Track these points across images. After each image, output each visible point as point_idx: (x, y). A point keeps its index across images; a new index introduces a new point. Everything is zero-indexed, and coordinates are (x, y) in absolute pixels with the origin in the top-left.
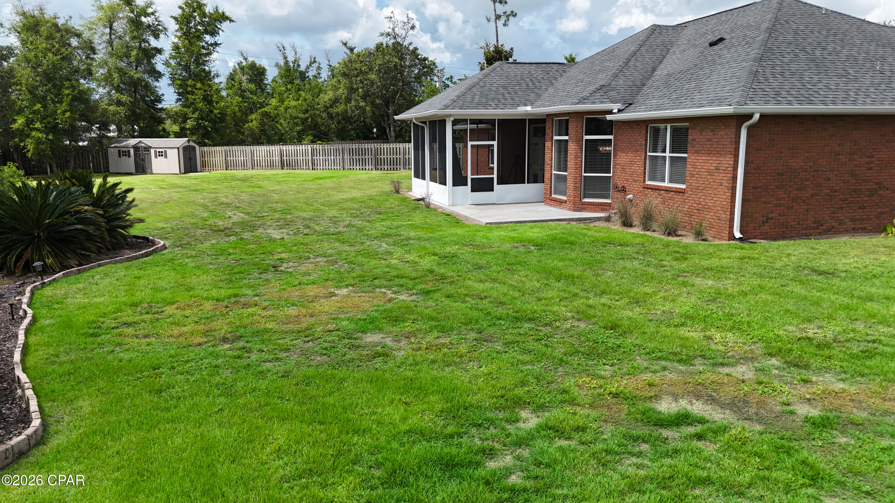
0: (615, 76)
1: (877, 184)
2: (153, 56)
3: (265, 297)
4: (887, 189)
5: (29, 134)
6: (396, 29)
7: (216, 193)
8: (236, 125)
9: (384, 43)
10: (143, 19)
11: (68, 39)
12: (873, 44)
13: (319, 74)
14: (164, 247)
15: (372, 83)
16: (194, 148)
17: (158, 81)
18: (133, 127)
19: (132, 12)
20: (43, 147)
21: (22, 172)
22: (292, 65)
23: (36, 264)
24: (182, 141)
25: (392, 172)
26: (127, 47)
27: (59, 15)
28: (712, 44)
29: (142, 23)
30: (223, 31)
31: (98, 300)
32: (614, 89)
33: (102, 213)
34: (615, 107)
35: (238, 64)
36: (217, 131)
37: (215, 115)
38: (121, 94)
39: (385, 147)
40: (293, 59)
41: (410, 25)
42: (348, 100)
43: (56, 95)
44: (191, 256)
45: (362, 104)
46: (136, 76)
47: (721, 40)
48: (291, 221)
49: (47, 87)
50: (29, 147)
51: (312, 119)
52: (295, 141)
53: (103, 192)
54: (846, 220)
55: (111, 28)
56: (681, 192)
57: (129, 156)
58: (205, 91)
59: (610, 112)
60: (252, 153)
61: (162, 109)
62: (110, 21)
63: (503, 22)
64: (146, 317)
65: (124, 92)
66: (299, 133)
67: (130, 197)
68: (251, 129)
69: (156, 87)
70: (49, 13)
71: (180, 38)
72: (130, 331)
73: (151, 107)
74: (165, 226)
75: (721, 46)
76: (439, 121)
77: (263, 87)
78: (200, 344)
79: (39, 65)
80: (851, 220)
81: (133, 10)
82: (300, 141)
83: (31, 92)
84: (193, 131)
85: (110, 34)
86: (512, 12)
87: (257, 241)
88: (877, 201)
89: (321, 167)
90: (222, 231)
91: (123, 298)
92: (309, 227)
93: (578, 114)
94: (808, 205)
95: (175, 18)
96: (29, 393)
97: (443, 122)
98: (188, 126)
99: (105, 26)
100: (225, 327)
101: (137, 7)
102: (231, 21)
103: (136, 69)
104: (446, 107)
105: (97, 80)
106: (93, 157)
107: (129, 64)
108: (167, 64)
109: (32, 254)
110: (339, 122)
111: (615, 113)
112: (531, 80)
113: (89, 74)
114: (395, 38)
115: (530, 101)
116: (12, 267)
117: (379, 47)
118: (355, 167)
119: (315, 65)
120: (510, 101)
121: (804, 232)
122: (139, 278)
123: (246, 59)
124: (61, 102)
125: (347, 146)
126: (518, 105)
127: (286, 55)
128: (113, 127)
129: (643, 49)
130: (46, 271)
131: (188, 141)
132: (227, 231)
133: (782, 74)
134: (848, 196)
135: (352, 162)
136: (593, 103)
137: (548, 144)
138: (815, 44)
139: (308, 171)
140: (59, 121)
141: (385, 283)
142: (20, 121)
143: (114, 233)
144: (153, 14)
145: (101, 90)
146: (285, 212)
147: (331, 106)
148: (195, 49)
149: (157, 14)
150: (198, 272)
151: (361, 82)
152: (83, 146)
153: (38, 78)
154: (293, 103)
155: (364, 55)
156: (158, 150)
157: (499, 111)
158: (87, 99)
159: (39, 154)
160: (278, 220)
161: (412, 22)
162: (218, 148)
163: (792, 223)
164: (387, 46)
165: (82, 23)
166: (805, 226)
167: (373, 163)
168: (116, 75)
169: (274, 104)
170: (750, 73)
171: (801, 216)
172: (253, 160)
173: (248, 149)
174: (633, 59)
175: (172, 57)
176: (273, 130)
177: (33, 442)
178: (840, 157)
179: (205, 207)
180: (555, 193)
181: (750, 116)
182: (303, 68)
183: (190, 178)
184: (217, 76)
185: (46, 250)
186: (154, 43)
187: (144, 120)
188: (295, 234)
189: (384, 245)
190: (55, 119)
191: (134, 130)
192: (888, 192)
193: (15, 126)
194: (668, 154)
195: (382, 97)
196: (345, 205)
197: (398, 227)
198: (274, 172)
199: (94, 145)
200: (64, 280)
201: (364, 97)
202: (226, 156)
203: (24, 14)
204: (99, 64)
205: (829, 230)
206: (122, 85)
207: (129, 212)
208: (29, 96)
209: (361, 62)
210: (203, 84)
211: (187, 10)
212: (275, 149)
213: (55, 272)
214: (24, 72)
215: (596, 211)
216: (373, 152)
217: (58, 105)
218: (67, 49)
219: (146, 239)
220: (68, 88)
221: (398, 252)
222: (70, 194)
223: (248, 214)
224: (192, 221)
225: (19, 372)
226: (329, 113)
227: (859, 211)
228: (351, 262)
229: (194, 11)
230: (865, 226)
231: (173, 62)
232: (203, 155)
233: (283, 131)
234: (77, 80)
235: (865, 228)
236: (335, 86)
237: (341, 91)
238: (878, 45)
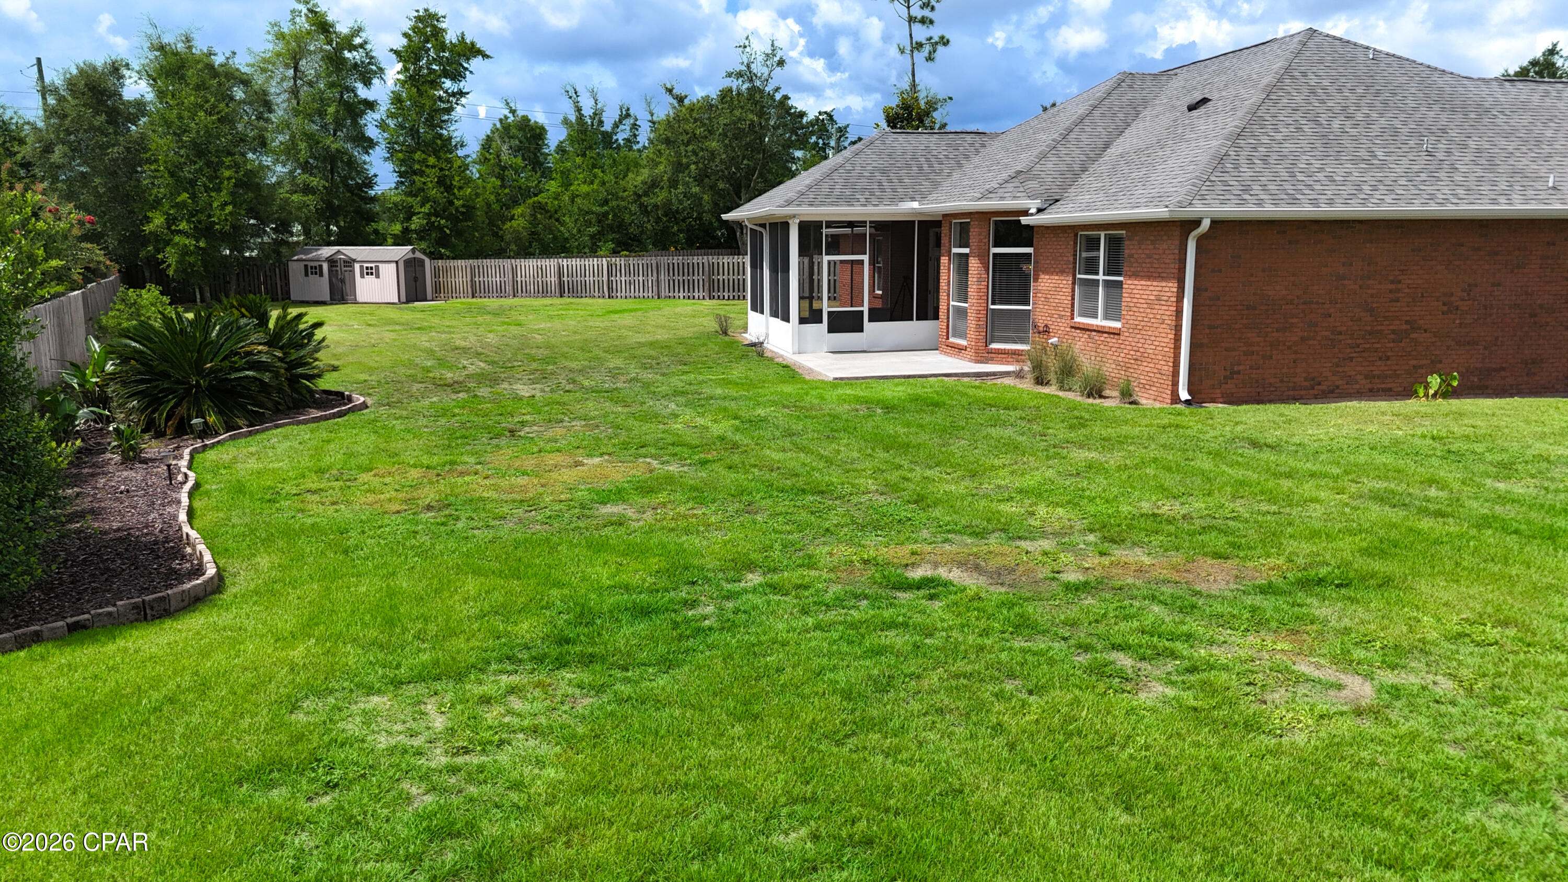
0: (1043, 156)
1: (1407, 322)
2: (363, 113)
3: (490, 466)
4: (1426, 331)
5: (171, 240)
6: (753, 66)
7: (450, 333)
8: (492, 224)
9: (734, 88)
10: (347, 54)
11: (230, 89)
12: (1436, 108)
13: (635, 136)
14: (364, 406)
15: (713, 155)
16: (422, 261)
17: (368, 153)
18: (328, 227)
19: (329, 43)
20: (192, 259)
21: (167, 300)
22: (589, 121)
23: (194, 421)
24: (403, 251)
25: (736, 302)
26: (322, 100)
27: (216, 49)
28: (1191, 108)
29: (345, 60)
30: (471, 72)
31: (276, 465)
32: (1036, 177)
33: (280, 355)
34: (1033, 207)
35: (501, 120)
36: (459, 234)
37: (457, 209)
38: (311, 175)
39: (725, 261)
40: (591, 112)
41: (776, 59)
42: (674, 183)
43: (211, 179)
44: (401, 417)
45: (696, 190)
46: (334, 146)
47: (1205, 101)
48: (552, 374)
49: (197, 166)
50: (170, 261)
51: (615, 215)
52: (587, 250)
53: (282, 327)
54: (1359, 377)
55: (296, 69)
56: (1115, 333)
57: (321, 275)
58: (441, 169)
59: (1025, 213)
60: (514, 271)
61: (374, 199)
62: (295, 58)
63: (926, 54)
64: (337, 484)
65: (315, 171)
66: (592, 237)
67: (319, 334)
68: (516, 231)
69: (365, 163)
70: (200, 46)
71: (403, 83)
72: (316, 498)
73: (357, 195)
74: (368, 378)
75: (1202, 110)
76: (782, 223)
77: (541, 159)
78: (398, 512)
79: (185, 131)
80: (1366, 377)
81: (332, 41)
82: (593, 252)
83: (172, 174)
84: (422, 234)
85: (295, 78)
86: (942, 38)
87: (496, 400)
88: (1409, 349)
89: (623, 294)
90: (448, 385)
91: (306, 462)
92: (574, 382)
93: (983, 216)
94: (1296, 352)
95: (396, 52)
96: (201, 547)
97: (785, 226)
98: (413, 227)
99: (287, 66)
100: (432, 496)
101: (338, 35)
102: (485, 56)
103: (335, 134)
104: (789, 203)
105: (274, 152)
106: (266, 276)
107: (324, 127)
108: (382, 126)
109: (189, 409)
110: (658, 220)
111: (1032, 215)
112: (928, 160)
113: (262, 144)
114: (751, 80)
115: (921, 193)
116: (163, 425)
117: (726, 94)
118: (676, 294)
119: (628, 122)
120: (889, 193)
121: (1291, 393)
122: (329, 441)
123: (513, 112)
124: (218, 190)
125: (665, 260)
126: (902, 200)
127: (580, 104)
128: (297, 228)
129: (1097, 113)
130: (206, 432)
131: (413, 251)
132: (456, 386)
133: (1264, 160)
134: (1361, 341)
135: (672, 286)
136: (1002, 198)
137: (944, 260)
138: (1337, 109)
139: (601, 301)
140: (215, 219)
141: (653, 451)
142: (158, 221)
143: (297, 386)
144: (362, 46)
145: (279, 168)
146: (546, 361)
147: (646, 194)
148: (428, 103)
149: (368, 47)
150: (409, 436)
151: (695, 153)
152: (251, 258)
153: (182, 152)
154: (585, 188)
155: (700, 108)
156: (365, 265)
157: (870, 209)
158: (258, 184)
159: (184, 271)
160: (533, 372)
161: (779, 54)
162: (460, 263)
163: (1272, 380)
164: (739, 94)
165: (250, 60)
166: (1291, 385)
167: (706, 287)
168: (303, 145)
169: (553, 190)
170: (1214, 157)
171: (1285, 370)
172: (515, 282)
173: (507, 263)
174: (1077, 129)
175: (391, 115)
176: (551, 232)
177: (208, 589)
178: (1346, 282)
179: (430, 352)
180: (954, 336)
181: (1197, 223)
182: (607, 127)
183: (414, 310)
184: (462, 146)
185: (207, 404)
186: (363, 92)
187: (345, 217)
188: (552, 391)
189: (673, 406)
190: (210, 216)
191: (329, 233)
192: (1428, 335)
193: (147, 228)
194: (1101, 277)
195: (730, 179)
196: (638, 352)
197: (700, 383)
198: (548, 301)
199: (268, 257)
200: (231, 443)
201: (699, 179)
202: (473, 276)
203: (162, 48)
204: (278, 127)
205: (1332, 392)
206: (311, 161)
207: (317, 355)
208: (170, 181)
209: (696, 120)
210: (439, 158)
211: (416, 39)
212: (550, 264)
213: (217, 434)
214: (161, 142)
215: (1008, 363)
216: (706, 269)
217: (213, 194)
218: (227, 105)
219: (340, 395)
220: (228, 168)
221: (688, 415)
222: (239, 328)
223: (493, 363)
224: (409, 372)
225: (186, 529)
226: (641, 205)
227: (1379, 363)
228: (618, 427)
229: (427, 41)
230: (1389, 386)
231: (391, 123)
232: (436, 273)
233: (567, 235)
234: (243, 155)
235: (1390, 390)
236: (653, 160)
237: (662, 167)
238: (1443, 110)
